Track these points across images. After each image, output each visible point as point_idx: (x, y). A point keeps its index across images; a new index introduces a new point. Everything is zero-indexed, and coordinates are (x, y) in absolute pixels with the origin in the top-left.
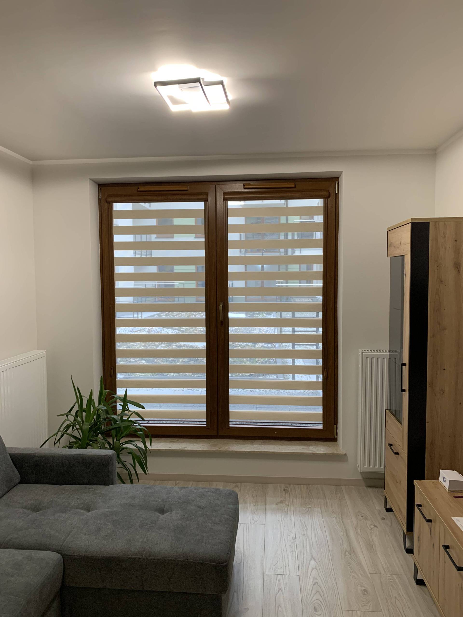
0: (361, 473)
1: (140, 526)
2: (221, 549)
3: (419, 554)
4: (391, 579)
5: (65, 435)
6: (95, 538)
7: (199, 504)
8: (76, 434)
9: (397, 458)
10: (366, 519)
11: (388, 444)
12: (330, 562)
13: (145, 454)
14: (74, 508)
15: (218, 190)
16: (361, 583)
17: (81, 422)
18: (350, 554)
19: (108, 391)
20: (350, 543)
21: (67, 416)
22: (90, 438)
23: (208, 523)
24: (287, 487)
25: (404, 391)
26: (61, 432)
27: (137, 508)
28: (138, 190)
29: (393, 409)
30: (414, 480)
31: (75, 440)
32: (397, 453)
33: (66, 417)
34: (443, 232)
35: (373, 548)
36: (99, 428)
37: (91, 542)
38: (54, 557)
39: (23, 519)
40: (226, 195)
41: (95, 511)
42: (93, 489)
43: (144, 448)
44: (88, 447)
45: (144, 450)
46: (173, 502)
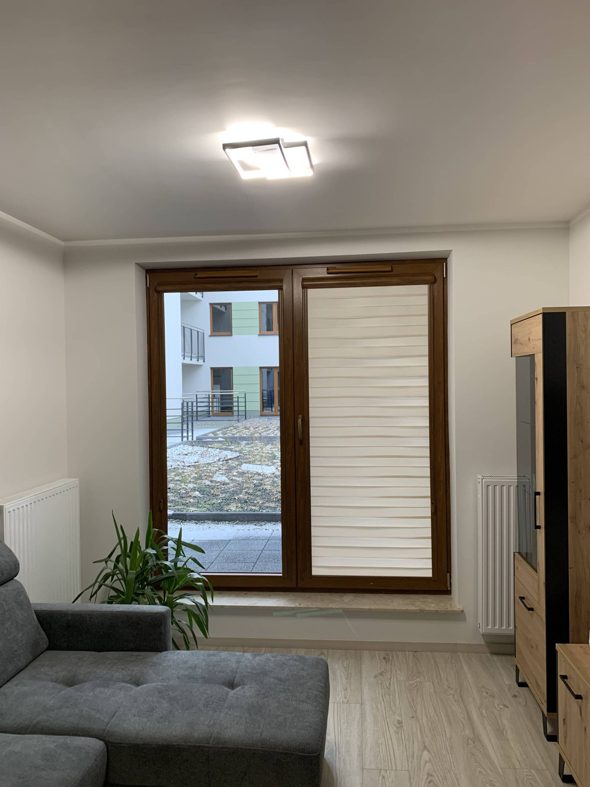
0: (484, 635)
1: (204, 705)
2: (310, 734)
3: (565, 742)
4: (529, 776)
5: (103, 586)
6: (146, 720)
7: (279, 676)
8: (117, 585)
9: (532, 615)
10: (493, 696)
11: (518, 598)
12: (448, 753)
13: (205, 611)
14: (119, 682)
15: (295, 276)
16: (490, 781)
17: (124, 571)
18: (474, 743)
19: (158, 530)
20: (473, 729)
21: (106, 562)
22: (135, 591)
23: (291, 701)
24: (388, 655)
25: (539, 527)
26: (98, 583)
27: (200, 681)
28: (196, 276)
29: (524, 552)
30: (556, 644)
31: (116, 594)
32: (531, 609)
33: (105, 564)
34: (583, 324)
35: (504, 735)
36: (147, 578)
37: (142, 725)
38: (96, 744)
39: (53, 695)
40: (305, 282)
41: (145, 685)
42: (142, 657)
43: (204, 604)
44: (133, 602)
45: (205, 606)
46: (245, 672)
